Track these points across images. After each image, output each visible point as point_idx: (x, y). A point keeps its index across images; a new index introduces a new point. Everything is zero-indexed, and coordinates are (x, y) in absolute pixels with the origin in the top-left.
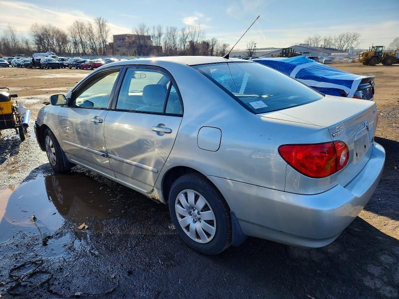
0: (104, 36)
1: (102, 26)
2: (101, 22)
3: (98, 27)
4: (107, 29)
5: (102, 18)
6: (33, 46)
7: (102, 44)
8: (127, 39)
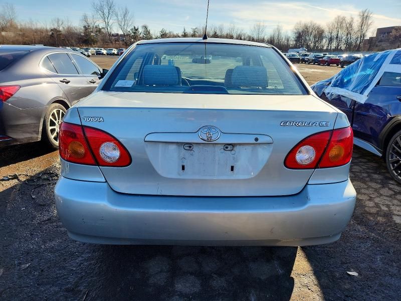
0: (365, 29)
1: (365, 18)
2: (366, 14)
3: (360, 20)
4: (370, 22)
5: (367, 11)
6: (292, 43)
7: (359, 39)
8: (394, 33)
